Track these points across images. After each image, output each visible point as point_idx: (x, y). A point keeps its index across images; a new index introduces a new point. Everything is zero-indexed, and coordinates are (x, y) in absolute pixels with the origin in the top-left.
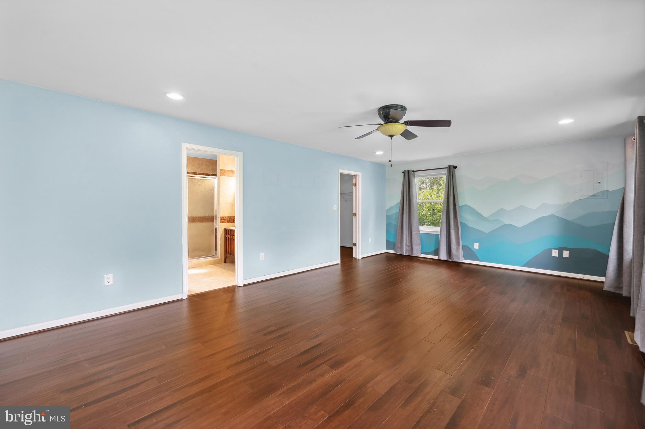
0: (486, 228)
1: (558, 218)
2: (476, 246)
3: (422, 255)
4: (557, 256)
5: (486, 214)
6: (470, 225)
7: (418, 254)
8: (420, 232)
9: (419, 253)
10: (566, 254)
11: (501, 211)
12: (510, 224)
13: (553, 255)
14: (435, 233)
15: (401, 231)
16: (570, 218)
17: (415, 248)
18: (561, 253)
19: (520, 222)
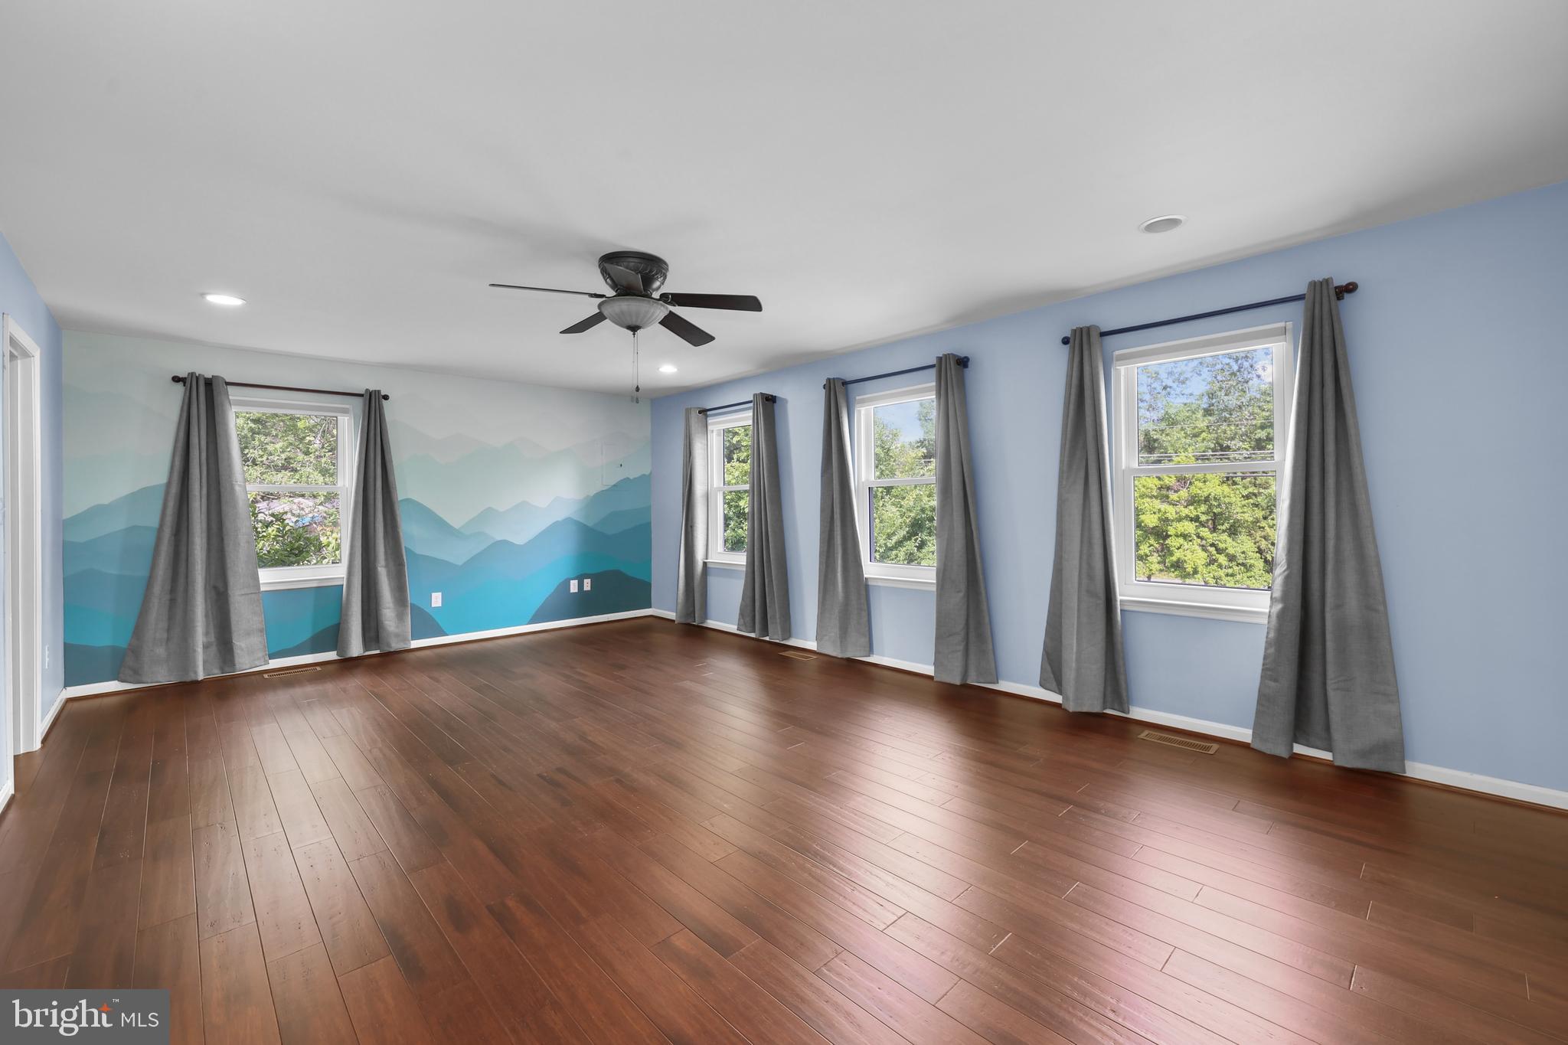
0: (457, 554)
1: (577, 523)
2: (437, 600)
3: (270, 661)
4: (576, 591)
5: (456, 521)
6: (419, 550)
7: (257, 663)
8: (263, 588)
9: (259, 659)
10: (587, 585)
11: (488, 514)
12: (505, 541)
13: (572, 591)
14: (315, 585)
15: (168, 597)
16: (590, 524)
17: (243, 645)
18: (581, 585)
19: (521, 536)
